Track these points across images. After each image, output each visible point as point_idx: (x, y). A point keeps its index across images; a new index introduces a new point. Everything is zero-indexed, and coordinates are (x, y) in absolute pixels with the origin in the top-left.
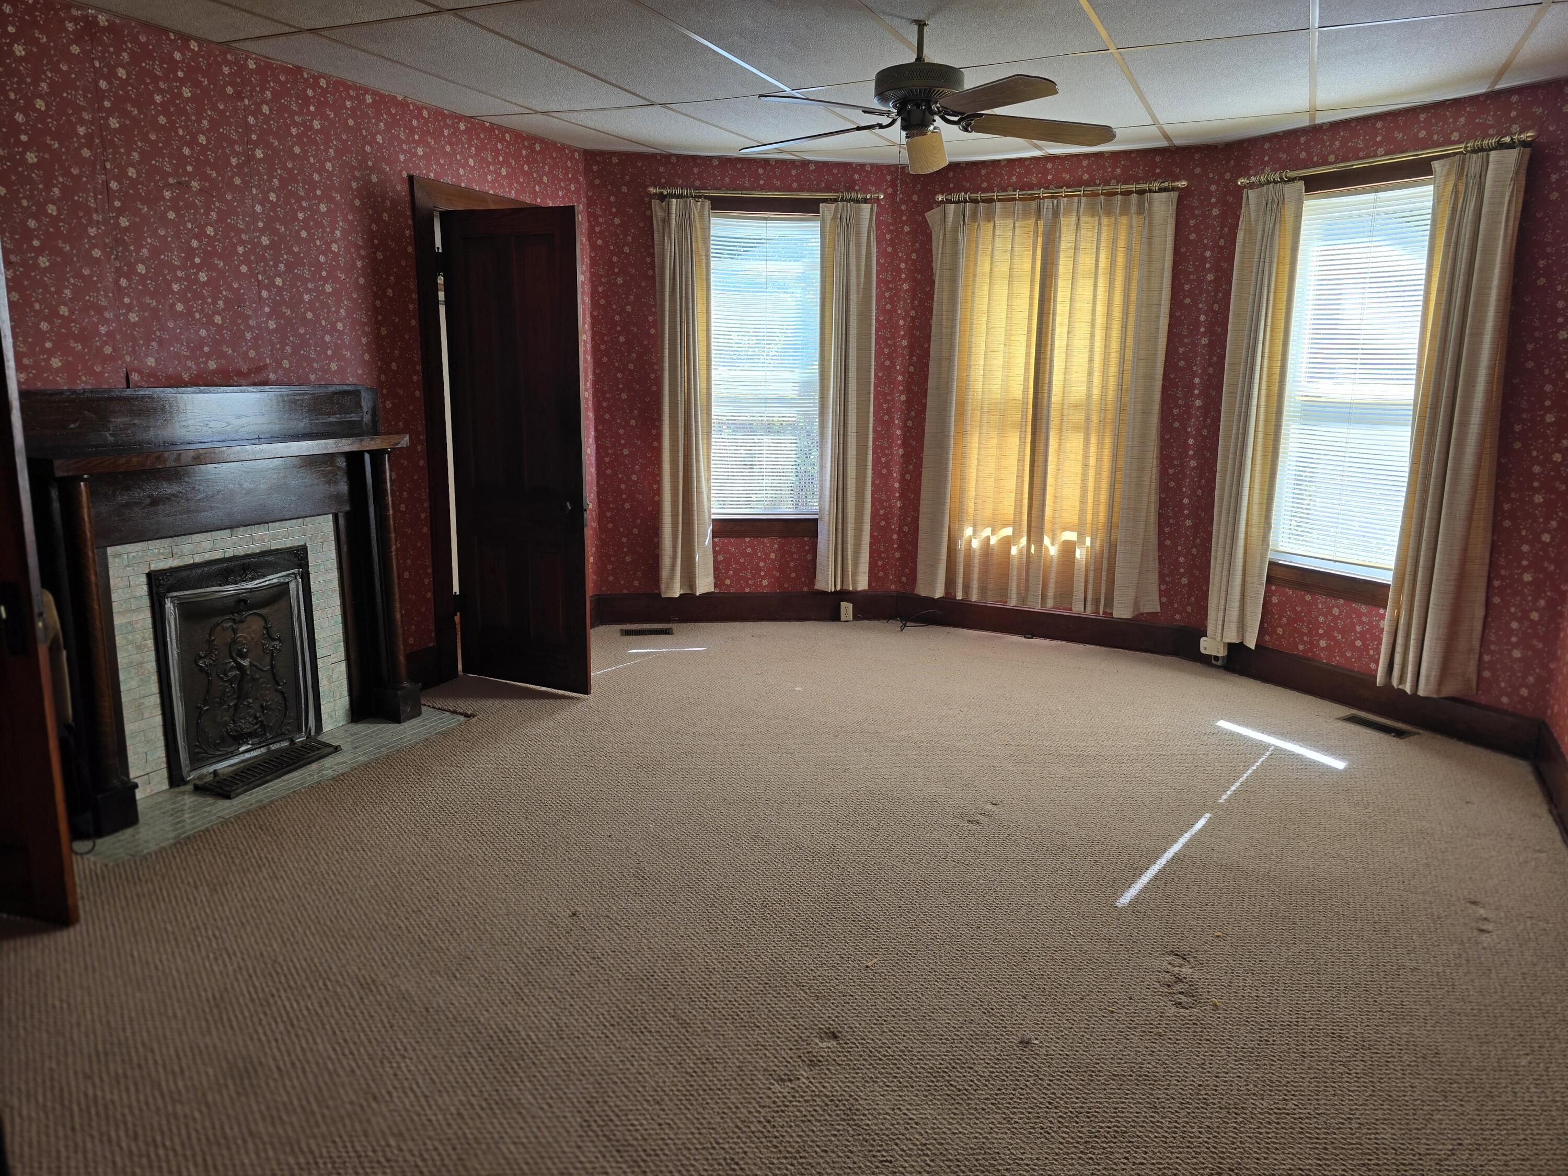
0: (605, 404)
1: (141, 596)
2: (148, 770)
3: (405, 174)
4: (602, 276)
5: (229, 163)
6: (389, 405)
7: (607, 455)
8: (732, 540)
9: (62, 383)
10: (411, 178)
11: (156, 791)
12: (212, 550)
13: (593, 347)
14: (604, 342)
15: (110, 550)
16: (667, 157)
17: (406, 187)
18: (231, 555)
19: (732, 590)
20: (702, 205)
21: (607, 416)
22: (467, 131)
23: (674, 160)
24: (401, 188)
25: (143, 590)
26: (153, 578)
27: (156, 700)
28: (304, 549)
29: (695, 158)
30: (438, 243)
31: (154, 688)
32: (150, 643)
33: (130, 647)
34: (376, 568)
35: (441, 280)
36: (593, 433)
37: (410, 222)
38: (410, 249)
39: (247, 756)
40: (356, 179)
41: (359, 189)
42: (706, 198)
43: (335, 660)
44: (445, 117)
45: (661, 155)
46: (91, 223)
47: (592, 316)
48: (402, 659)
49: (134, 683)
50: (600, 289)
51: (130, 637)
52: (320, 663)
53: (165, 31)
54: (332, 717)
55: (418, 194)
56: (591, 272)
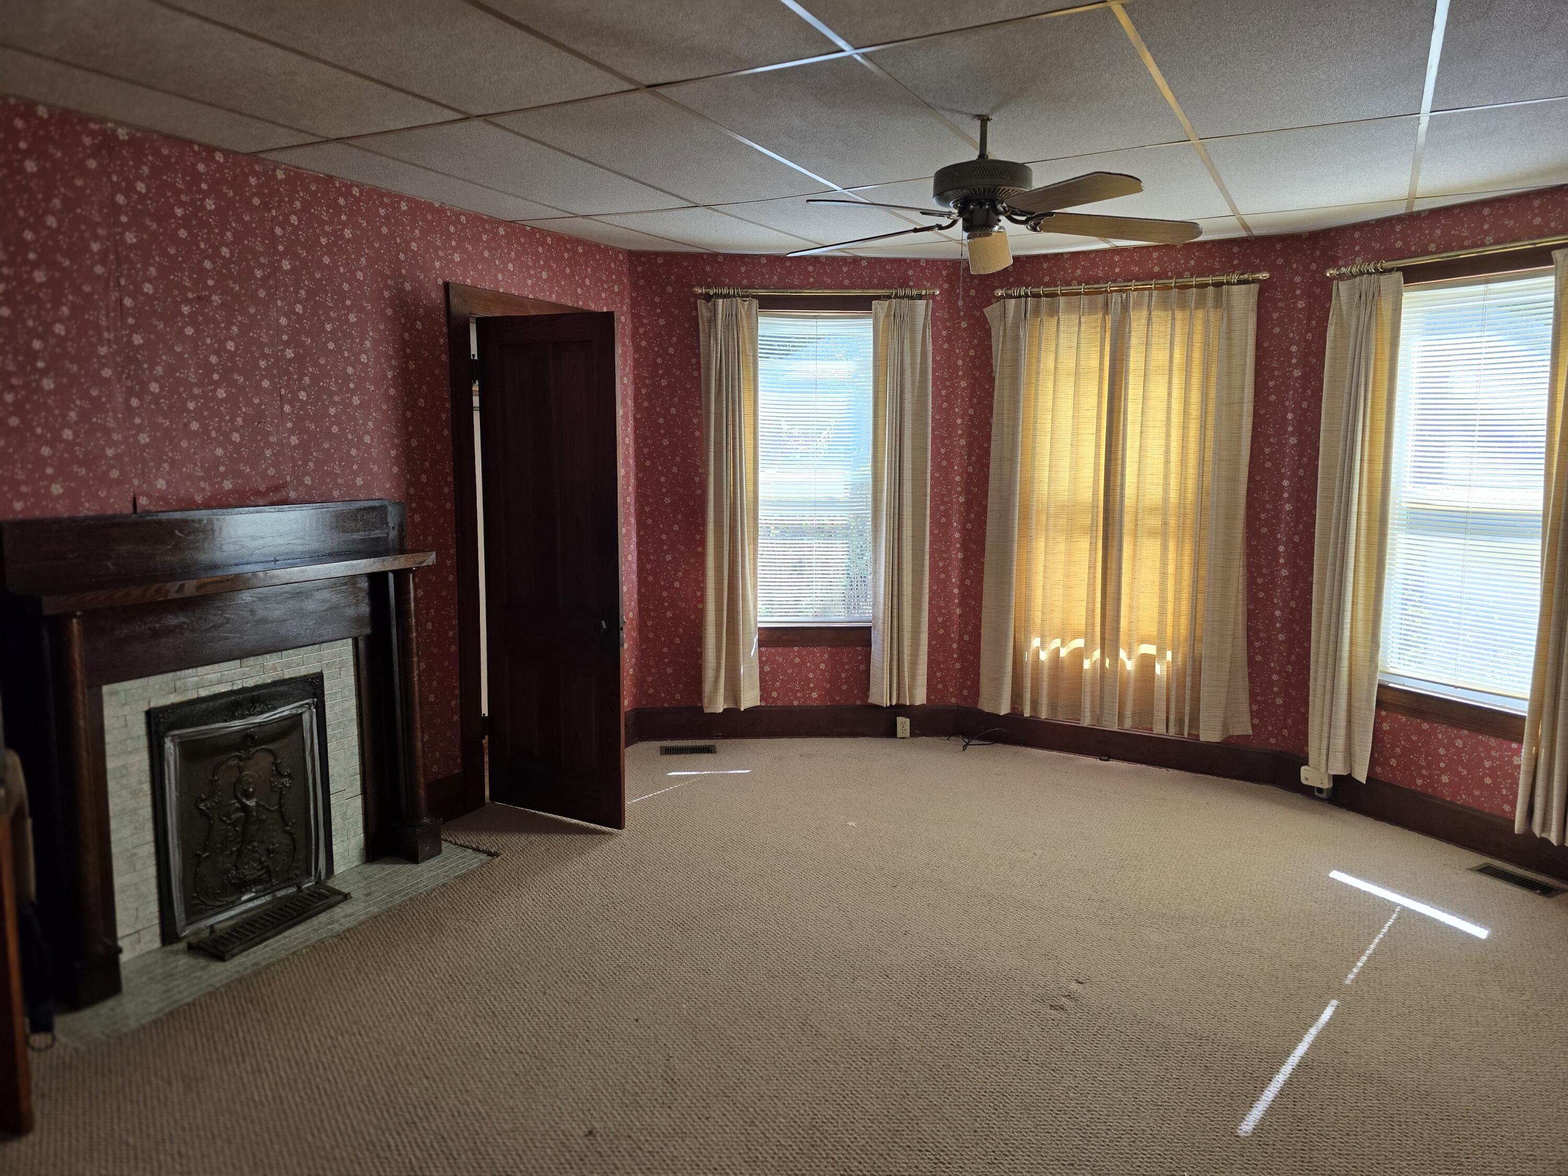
0: (647, 509)
1: (139, 737)
2: (139, 927)
3: (440, 282)
4: (645, 378)
5: (252, 275)
6: (417, 518)
7: (649, 561)
8: (780, 650)
9: (62, 510)
10: (446, 285)
11: (146, 950)
12: (220, 682)
13: (635, 451)
14: (647, 445)
15: (105, 689)
16: (715, 256)
17: (441, 294)
18: (240, 687)
19: (779, 703)
20: (750, 305)
21: (649, 521)
22: (507, 235)
23: (720, 259)
24: (437, 296)
25: (140, 729)
26: (152, 716)
27: (150, 848)
28: (320, 676)
29: (742, 257)
30: (474, 350)
31: (148, 835)
32: (147, 787)
33: (124, 793)
34: (397, 692)
35: (476, 388)
36: (635, 539)
37: (445, 330)
38: (444, 358)
39: (250, 905)
40: (388, 287)
41: (391, 298)
42: (754, 297)
43: (350, 795)
44: (483, 221)
45: (707, 254)
46: (101, 341)
47: (635, 419)
48: (422, 793)
49: (126, 832)
50: (644, 391)
51: (124, 782)
52: (333, 799)
53: (190, 143)
54: (345, 857)
55: (454, 301)
56: (634, 375)
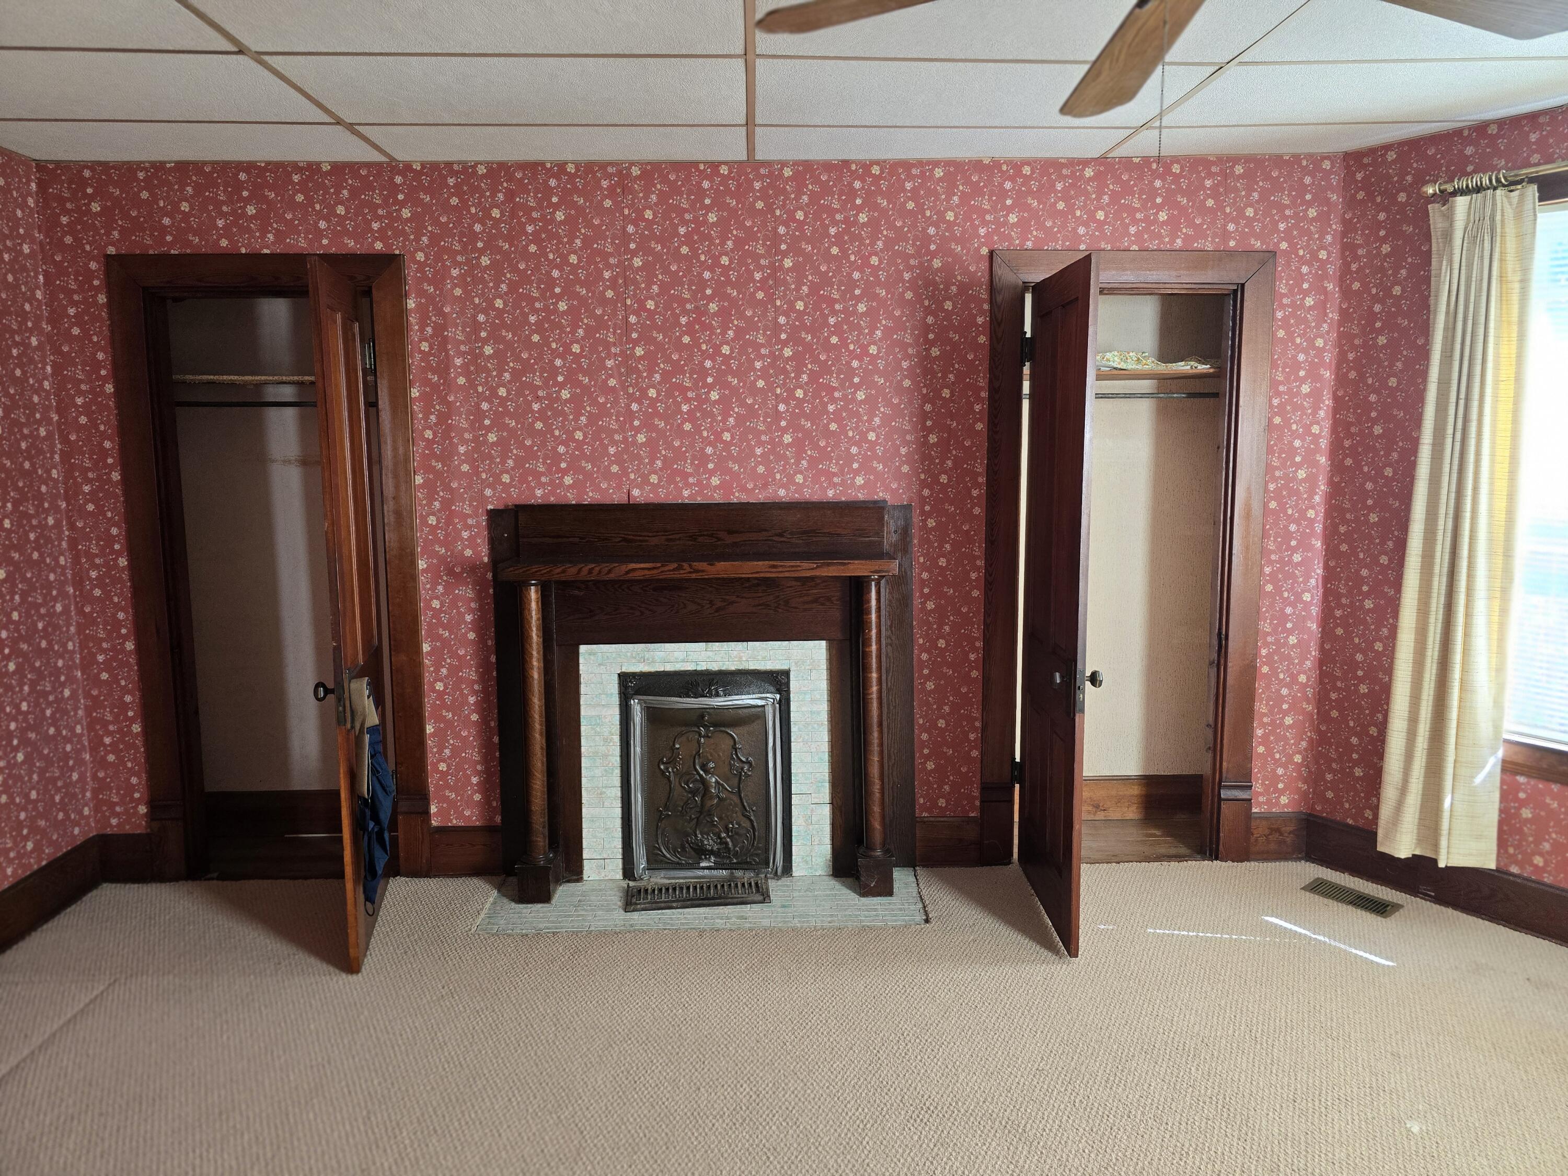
1: (612, 694)
2: (605, 856)
3: (985, 251)
4: (1355, 336)
5: (752, 279)
6: (931, 523)
8: (1555, 787)
9: (571, 498)
10: (991, 253)
11: (609, 877)
12: (683, 661)
15: (583, 648)
17: (984, 265)
18: (704, 668)
19: (1548, 879)
20: (1522, 196)
22: (1098, 176)
24: (979, 269)
25: (613, 688)
26: (624, 678)
27: (618, 792)
28: (787, 673)
30: (1028, 328)
31: (617, 781)
32: (617, 739)
33: (597, 738)
35: (1026, 370)
37: (986, 306)
38: (982, 339)
39: (706, 872)
40: (910, 268)
41: (913, 281)
42: (1531, 180)
43: (816, 801)
46: (609, 356)
48: (875, 823)
50: (1351, 356)
51: (598, 729)
52: (795, 800)
53: (695, 164)
54: (807, 862)
55: (999, 271)
